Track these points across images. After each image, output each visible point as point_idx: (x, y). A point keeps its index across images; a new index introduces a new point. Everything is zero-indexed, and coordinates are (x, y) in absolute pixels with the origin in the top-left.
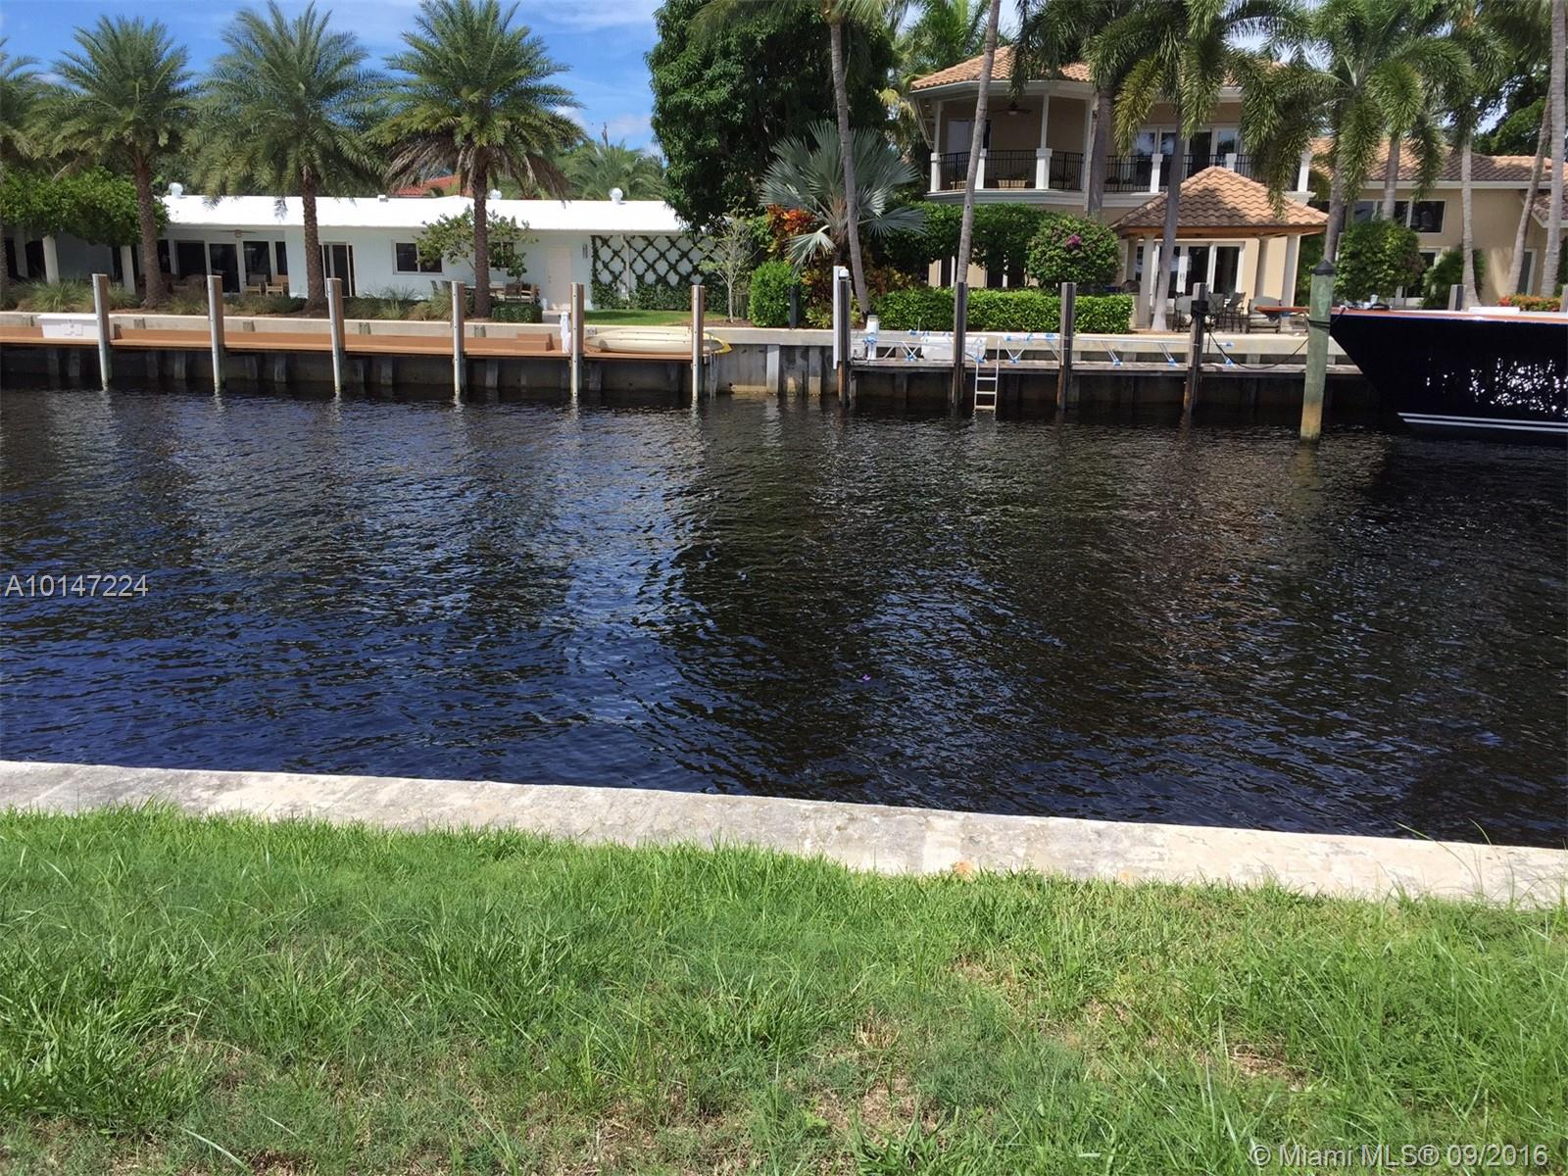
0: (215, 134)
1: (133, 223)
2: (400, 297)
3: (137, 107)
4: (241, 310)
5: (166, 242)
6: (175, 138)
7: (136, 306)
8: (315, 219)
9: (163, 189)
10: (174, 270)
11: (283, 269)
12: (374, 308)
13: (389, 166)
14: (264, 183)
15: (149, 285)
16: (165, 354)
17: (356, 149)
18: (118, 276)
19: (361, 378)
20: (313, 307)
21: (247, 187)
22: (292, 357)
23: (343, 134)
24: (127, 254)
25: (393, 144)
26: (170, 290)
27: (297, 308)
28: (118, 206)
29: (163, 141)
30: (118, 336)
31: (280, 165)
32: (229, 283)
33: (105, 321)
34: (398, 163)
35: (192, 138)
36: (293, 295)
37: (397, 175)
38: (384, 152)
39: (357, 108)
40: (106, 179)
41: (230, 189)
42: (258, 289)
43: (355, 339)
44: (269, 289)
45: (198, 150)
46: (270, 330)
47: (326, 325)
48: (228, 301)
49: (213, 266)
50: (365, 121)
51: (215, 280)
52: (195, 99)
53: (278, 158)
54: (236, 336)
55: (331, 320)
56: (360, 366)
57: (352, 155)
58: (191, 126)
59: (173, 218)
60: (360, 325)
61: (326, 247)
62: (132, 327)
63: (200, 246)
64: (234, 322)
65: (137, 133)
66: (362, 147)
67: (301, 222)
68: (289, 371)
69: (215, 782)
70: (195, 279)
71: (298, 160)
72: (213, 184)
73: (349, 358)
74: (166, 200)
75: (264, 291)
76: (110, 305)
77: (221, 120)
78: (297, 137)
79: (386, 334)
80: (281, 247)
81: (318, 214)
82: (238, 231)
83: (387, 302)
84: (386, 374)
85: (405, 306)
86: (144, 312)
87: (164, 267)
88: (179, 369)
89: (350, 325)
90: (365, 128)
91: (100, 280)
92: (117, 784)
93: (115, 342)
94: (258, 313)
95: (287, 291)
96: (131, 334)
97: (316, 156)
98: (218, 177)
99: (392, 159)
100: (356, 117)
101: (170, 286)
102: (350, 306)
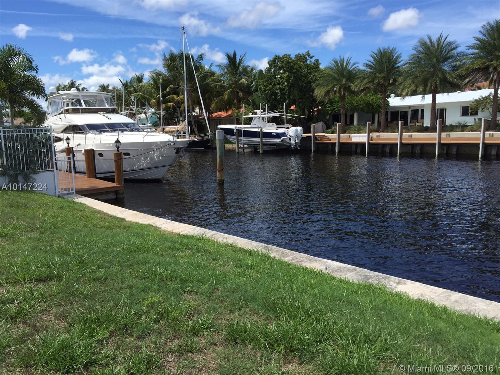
0: (407, 78)
1: (379, 107)
2: (462, 124)
3: (385, 73)
4: (408, 131)
5: (388, 112)
6: (395, 80)
7: (377, 131)
8: (435, 101)
9: (389, 96)
10: (389, 120)
11: (422, 118)
12: (452, 128)
13: (463, 81)
14: (420, 92)
15: (382, 125)
16: (384, 145)
17: (452, 77)
18: (373, 122)
19: (445, 152)
20: (432, 129)
21: (414, 93)
22: (423, 145)
23: (449, 73)
24: (376, 116)
25: (466, 74)
26: (387, 126)
27: (426, 130)
28: (376, 102)
29: (391, 82)
30: (372, 140)
31: (426, 86)
32: (405, 123)
33: (369, 135)
34: (467, 80)
35: (400, 80)
36: (425, 125)
37: (466, 84)
38: (462, 77)
39: (454, 64)
40: (373, 95)
41: (409, 94)
42: (414, 124)
43: (445, 139)
44: (417, 124)
45: (401, 83)
46: (417, 137)
47: (435, 135)
48: (405, 128)
49: (401, 118)
50: (456, 68)
51: (401, 122)
52: (402, 68)
53: (425, 83)
54: (406, 139)
55: (437, 133)
56: (445, 148)
57: (451, 79)
58: (400, 76)
59: (391, 105)
60: (447, 134)
61: (438, 110)
62: (376, 137)
63: (397, 112)
64: (406, 135)
65: (384, 80)
66: (454, 76)
67: (431, 102)
68: (421, 149)
69: (397, 281)
70: (395, 122)
71: (431, 83)
72: (404, 94)
73: (442, 145)
74: (389, 99)
75: (415, 125)
76: (371, 131)
77: (409, 74)
78: (433, 76)
79: (456, 137)
80: (423, 111)
81: (436, 100)
82: (409, 107)
83: (457, 126)
84: (454, 150)
85: (463, 128)
86: (380, 133)
87: (387, 119)
88: (388, 149)
89: (444, 134)
90: (455, 70)
91: (369, 124)
92: (368, 275)
93: (370, 142)
94: (413, 132)
95: (423, 124)
96: (376, 139)
97: (438, 81)
98: (406, 91)
99: (465, 79)
100: (453, 67)
101: (387, 125)
102: (444, 128)
